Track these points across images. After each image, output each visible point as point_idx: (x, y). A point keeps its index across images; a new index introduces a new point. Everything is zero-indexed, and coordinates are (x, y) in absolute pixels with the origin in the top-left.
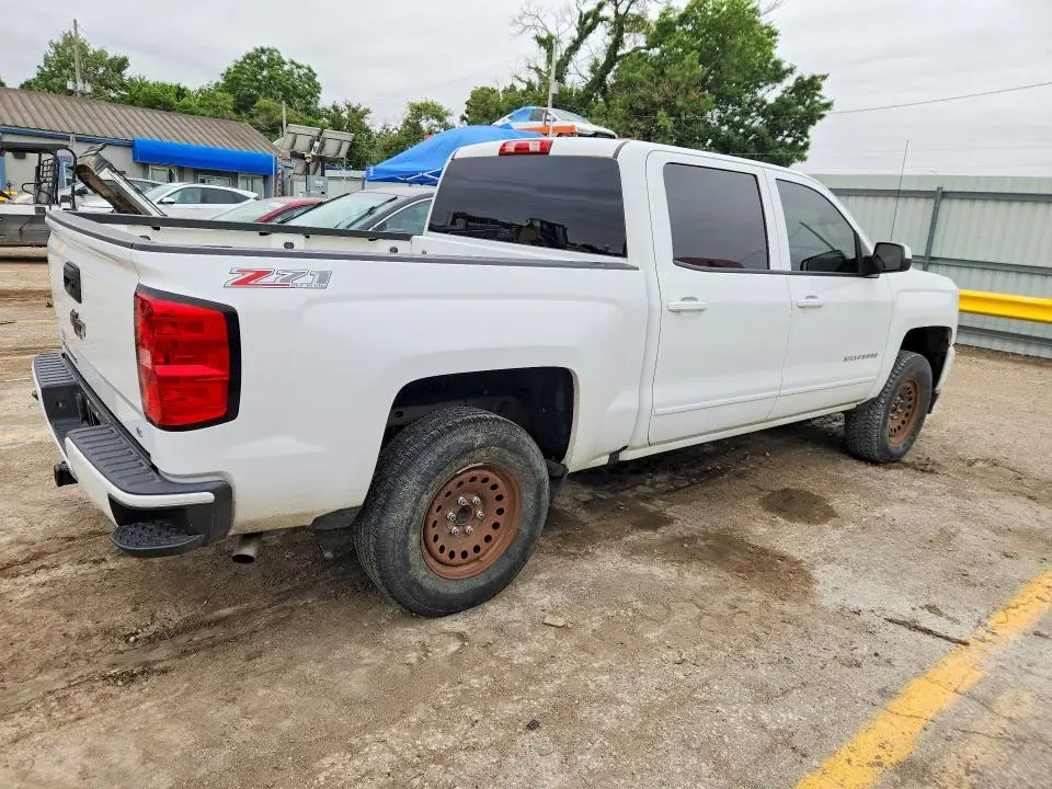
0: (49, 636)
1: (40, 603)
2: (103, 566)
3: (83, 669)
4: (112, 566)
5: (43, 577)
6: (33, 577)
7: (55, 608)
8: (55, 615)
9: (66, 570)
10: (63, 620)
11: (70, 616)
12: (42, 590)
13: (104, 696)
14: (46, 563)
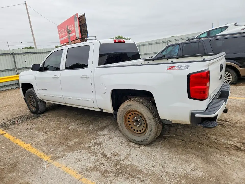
0: (234, 130)
1: (233, 137)
2: (215, 137)
3: (232, 124)
4: (213, 137)
5: (229, 142)
6: (232, 143)
7: (231, 134)
8: (231, 133)
9: (223, 141)
10: (230, 131)
11: (229, 132)
12: (231, 139)
13: (231, 121)
14: (227, 145)
